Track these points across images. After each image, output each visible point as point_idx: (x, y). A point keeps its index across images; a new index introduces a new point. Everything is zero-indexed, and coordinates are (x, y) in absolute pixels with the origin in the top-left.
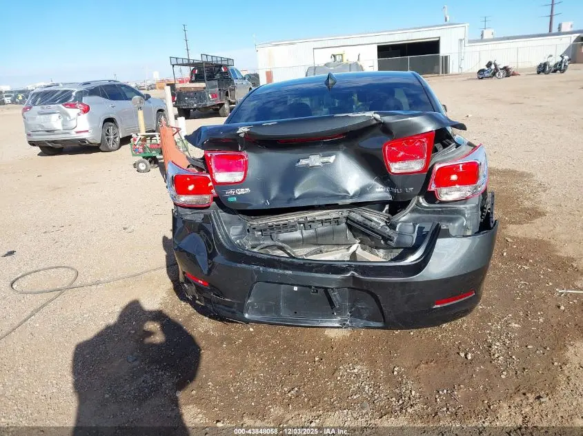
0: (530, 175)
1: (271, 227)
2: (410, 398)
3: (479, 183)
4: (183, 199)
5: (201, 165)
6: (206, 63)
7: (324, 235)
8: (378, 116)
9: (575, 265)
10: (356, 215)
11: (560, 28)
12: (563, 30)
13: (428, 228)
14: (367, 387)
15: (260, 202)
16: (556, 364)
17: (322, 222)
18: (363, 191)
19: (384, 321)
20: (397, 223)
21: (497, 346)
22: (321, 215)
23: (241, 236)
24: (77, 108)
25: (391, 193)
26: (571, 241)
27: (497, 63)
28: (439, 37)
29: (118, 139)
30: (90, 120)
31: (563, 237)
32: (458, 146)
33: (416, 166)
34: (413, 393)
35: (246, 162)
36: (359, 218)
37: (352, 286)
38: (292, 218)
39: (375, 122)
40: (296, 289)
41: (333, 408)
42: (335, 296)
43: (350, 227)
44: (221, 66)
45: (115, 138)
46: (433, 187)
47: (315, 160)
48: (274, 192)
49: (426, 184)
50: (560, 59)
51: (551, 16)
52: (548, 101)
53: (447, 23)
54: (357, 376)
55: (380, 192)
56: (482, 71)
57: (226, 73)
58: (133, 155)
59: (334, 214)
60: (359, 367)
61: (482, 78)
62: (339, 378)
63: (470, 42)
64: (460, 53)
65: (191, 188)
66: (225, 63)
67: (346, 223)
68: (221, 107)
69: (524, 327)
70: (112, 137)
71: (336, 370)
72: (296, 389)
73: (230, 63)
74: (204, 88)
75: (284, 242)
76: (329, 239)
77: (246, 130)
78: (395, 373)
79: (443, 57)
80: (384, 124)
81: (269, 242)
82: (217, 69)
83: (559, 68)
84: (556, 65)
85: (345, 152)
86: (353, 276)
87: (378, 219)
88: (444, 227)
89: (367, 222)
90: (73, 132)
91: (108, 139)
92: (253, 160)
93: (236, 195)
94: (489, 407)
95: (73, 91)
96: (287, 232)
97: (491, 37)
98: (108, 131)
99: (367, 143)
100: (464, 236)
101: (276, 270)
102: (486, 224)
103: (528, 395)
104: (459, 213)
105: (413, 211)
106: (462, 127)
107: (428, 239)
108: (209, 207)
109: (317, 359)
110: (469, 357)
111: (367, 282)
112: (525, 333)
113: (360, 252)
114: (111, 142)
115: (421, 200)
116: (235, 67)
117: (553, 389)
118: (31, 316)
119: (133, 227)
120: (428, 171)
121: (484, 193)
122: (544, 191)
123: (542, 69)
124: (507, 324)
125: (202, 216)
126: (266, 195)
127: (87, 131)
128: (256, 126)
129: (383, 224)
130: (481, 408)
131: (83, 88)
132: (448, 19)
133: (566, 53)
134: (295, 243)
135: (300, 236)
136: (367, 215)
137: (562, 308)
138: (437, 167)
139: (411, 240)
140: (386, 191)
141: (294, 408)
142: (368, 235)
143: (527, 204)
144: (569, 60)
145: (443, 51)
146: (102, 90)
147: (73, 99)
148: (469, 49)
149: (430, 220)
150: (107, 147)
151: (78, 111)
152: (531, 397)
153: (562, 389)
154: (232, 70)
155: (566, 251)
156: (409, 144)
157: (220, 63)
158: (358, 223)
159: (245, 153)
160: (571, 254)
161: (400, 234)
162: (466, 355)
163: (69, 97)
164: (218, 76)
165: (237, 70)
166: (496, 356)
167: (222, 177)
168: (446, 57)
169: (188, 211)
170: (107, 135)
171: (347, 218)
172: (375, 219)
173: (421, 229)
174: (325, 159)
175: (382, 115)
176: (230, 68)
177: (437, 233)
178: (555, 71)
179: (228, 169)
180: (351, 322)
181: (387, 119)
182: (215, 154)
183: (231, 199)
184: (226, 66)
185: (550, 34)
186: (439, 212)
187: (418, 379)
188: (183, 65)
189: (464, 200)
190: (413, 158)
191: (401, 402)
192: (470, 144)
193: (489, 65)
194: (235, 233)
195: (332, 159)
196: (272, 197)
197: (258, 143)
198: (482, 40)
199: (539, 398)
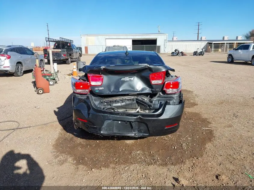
0: (192, 92)
1: (111, 102)
2: (157, 160)
3: (179, 88)
4: (79, 91)
5: (85, 79)
6: (62, 41)
7: (128, 105)
8: (148, 65)
9: (208, 121)
10: (140, 98)
11: (201, 39)
12: (202, 39)
13: (163, 102)
14: (143, 157)
15: (107, 93)
16: (202, 149)
17: (128, 100)
18: (143, 90)
19: (149, 133)
20: (153, 101)
21: (184, 144)
22: (128, 98)
23: (99, 104)
24: (5, 56)
25: (152, 91)
26: (206, 113)
27: (179, 50)
28: (157, 38)
29: (22, 71)
30: (11, 62)
31: (204, 112)
32: (172, 76)
33: (160, 82)
34: (158, 158)
35: (103, 79)
36: (140, 99)
37: (139, 121)
38: (118, 98)
39: (147, 67)
40: (120, 122)
41: (132, 163)
42: (133, 124)
43: (137, 102)
44: (68, 43)
45: (21, 71)
46: (165, 89)
47: (127, 79)
48: (112, 89)
49: (163, 88)
50: (202, 50)
51: (198, 34)
52: (197, 66)
53: (159, 33)
54: (139, 154)
55: (148, 90)
56: (173, 53)
57: (70, 46)
58: (33, 78)
59: (132, 97)
60: (139, 151)
61: (173, 56)
62: (133, 155)
63: (168, 41)
64: (164, 45)
65: (81, 87)
66: (70, 42)
67: (136, 101)
68: (67, 60)
69: (192, 139)
70: (20, 70)
71: (131, 153)
72: (118, 159)
73: (72, 42)
74: (60, 52)
75: (114, 107)
76: (130, 106)
77: (104, 67)
78: (152, 153)
79: (158, 46)
80: (150, 68)
81: (109, 107)
82: (66, 44)
83: (201, 54)
84: (200, 52)
85: (137, 77)
86: (140, 117)
87: (146, 99)
88: (168, 102)
89: (143, 100)
90: (2, 67)
91: (18, 71)
92: (105, 78)
93: (99, 90)
94: (183, 161)
95: (3, 49)
96: (116, 103)
97: (176, 40)
98: (18, 67)
99: (144, 74)
100: (174, 105)
101: (114, 116)
102: (181, 102)
103: (194, 157)
104: (173, 98)
105: (158, 97)
106: (173, 70)
107: (163, 106)
108: (87, 94)
109: (124, 150)
110: (175, 148)
111: (144, 119)
112: (193, 141)
113: (140, 111)
114: (19, 72)
115: (161, 93)
116: (73, 44)
117: (202, 156)
118: (4, 139)
119: (39, 107)
120: (163, 83)
121: (180, 92)
122: (197, 97)
123: (195, 53)
124: (187, 138)
125: (86, 97)
126: (110, 90)
127: (9, 67)
128: (107, 66)
129: (148, 101)
130: (180, 161)
131: (8, 48)
132: (160, 31)
133: (204, 48)
134: (118, 107)
135: (120, 105)
136: (143, 98)
137: (204, 133)
138: (166, 82)
139: (158, 106)
140: (150, 90)
141: (119, 164)
142: (143, 105)
143: (192, 101)
144: (205, 51)
145: (158, 44)
146: (16, 49)
147: (3, 52)
148: (168, 44)
149: (163, 100)
150: (17, 74)
151: (6, 58)
152: (195, 158)
153: (204, 156)
154: (72, 45)
155: (205, 116)
156: (158, 75)
157: (67, 41)
158: (140, 101)
159: (102, 75)
160: (206, 117)
161: (154, 104)
162: (174, 147)
163: (2, 51)
164: (66, 47)
165: (74, 45)
166: (184, 147)
167: (93, 83)
168: (159, 46)
169: (79, 95)
170: (18, 69)
171: (136, 99)
172: (146, 100)
173: (161, 103)
174: (130, 79)
175: (150, 65)
176: (71, 44)
177: (167, 103)
178: (200, 55)
179: (96, 81)
180: (138, 134)
181: (151, 66)
182: (91, 75)
183: (97, 91)
184: (70, 43)
185: (198, 40)
186: (166, 98)
187: (159, 155)
188: (51, 41)
189: (175, 94)
190: (158, 79)
191: (154, 161)
192: (176, 76)
193: (176, 50)
194: (97, 104)
195: (132, 79)
196: (112, 91)
197: (108, 72)
198: (173, 41)
199: (198, 158)
